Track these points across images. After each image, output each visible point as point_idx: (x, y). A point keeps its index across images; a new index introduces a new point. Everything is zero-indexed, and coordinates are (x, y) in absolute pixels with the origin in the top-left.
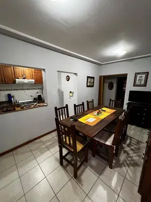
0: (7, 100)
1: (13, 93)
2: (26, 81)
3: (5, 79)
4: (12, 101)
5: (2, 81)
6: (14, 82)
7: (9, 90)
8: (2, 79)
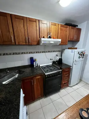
0: (29, 64)
1: (35, 56)
2: (52, 41)
3: (28, 39)
4: (34, 66)
5: (26, 42)
6: (39, 43)
7: (32, 53)
8: (26, 38)
